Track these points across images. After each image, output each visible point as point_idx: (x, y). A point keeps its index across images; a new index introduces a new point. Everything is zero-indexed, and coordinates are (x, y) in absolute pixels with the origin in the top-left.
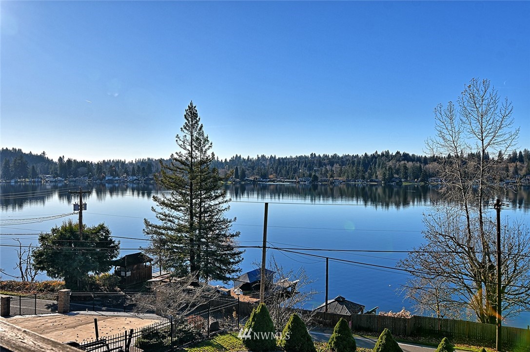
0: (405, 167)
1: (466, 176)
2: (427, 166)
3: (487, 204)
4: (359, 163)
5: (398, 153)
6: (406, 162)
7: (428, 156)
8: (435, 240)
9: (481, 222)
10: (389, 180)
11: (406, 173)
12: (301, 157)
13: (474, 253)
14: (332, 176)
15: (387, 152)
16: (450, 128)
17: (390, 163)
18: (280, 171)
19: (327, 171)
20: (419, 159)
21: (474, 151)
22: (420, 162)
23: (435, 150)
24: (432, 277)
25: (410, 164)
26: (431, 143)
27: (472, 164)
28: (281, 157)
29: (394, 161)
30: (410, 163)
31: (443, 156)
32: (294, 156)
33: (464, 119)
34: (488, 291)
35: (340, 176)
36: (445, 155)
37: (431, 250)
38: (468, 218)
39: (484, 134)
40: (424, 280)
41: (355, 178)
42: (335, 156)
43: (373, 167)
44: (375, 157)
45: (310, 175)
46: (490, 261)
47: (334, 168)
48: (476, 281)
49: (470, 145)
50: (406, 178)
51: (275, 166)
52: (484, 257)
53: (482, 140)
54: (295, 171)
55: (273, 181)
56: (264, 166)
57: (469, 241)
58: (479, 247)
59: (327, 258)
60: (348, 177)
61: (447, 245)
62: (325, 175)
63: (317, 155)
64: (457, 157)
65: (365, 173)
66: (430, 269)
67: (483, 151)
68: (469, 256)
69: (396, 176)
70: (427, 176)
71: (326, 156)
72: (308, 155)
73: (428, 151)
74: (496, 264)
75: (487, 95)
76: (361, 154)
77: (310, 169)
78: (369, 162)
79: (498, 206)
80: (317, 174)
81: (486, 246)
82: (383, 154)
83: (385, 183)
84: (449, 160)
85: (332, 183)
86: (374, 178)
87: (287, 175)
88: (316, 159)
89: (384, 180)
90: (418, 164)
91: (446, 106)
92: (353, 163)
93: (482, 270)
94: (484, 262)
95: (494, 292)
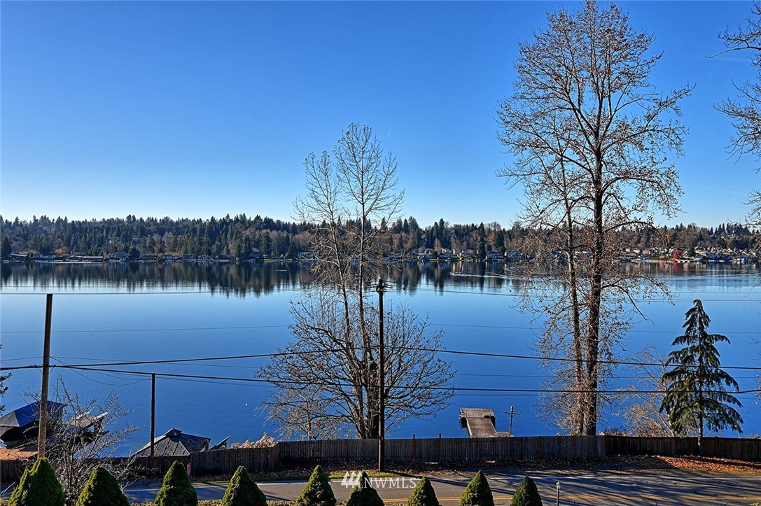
0: (268, 238)
1: (344, 250)
2: (296, 236)
3: (368, 285)
4: (202, 231)
5: (258, 218)
6: (269, 231)
7: (298, 223)
8: (306, 336)
9: (362, 310)
10: (245, 255)
11: (269, 246)
12: (111, 221)
13: (353, 349)
14: (161, 251)
15: (243, 217)
16: (324, 186)
17: (248, 232)
18: (75, 242)
19: (154, 243)
20: (286, 227)
21: (354, 218)
22: (288, 231)
23: (306, 215)
24: (303, 386)
25: (274, 234)
26: (300, 205)
27: (352, 234)
28: (76, 219)
29: (253, 230)
30: (275, 232)
31: (317, 223)
32: (99, 219)
33: (342, 176)
34: (370, 397)
35: (174, 251)
36: (318, 222)
37: (301, 350)
38: (346, 304)
39: (365, 197)
40: (292, 393)
41: (197, 254)
42: (166, 221)
43: (223, 237)
44: (226, 223)
45: (126, 249)
46: (371, 358)
47: (164, 239)
48: (355, 385)
49: (348, 210)
50: (269, 253)
51: (66, 235)
52: (365, 354)
53: (363, 204)
54: (102, 242)
55: (63, 259)
56: (46, 234)
57: (347, 335)
58: (359, 341)
59: (153, 375)
60: (186, 251)
61: (321, 342)
62: (151, 248)
63: (138, 218)
64: (333, 224)
65: (211, 245)
66: (299, 376)
67: (364, 217)
68: (348, 354)
69: (255, 250)
70: (296, 250)
71: (151, 221)
72: (123, 217)
73: (297, 217)
74: (378, 362)
75: (368, 147)
76: (205, 218)
77: (127, 239)
78: (218, 230)
79: (381, 289)
80: (138, 248)
81: (367, 339)
82: (237, 219)
83: (240, 261)
84: (323, 230)
85: (161, 261)
86: (224, 253)
87: (87, 249)
88: (136, 224)
89: (239, 256)
90: (285, 234)
91: (318, 158)
92: (194, 231)
93: (362, 371)
94: (365, 360)
95: (377, 398)
